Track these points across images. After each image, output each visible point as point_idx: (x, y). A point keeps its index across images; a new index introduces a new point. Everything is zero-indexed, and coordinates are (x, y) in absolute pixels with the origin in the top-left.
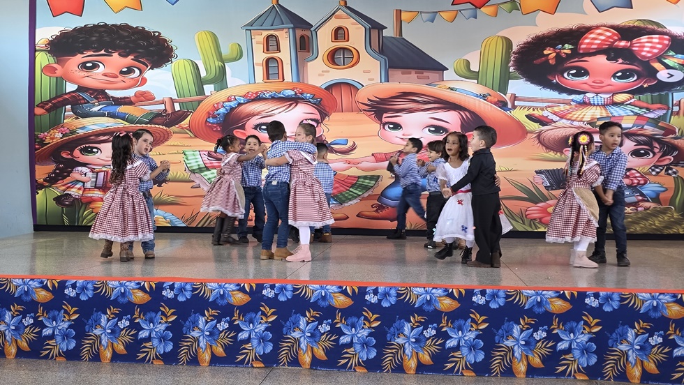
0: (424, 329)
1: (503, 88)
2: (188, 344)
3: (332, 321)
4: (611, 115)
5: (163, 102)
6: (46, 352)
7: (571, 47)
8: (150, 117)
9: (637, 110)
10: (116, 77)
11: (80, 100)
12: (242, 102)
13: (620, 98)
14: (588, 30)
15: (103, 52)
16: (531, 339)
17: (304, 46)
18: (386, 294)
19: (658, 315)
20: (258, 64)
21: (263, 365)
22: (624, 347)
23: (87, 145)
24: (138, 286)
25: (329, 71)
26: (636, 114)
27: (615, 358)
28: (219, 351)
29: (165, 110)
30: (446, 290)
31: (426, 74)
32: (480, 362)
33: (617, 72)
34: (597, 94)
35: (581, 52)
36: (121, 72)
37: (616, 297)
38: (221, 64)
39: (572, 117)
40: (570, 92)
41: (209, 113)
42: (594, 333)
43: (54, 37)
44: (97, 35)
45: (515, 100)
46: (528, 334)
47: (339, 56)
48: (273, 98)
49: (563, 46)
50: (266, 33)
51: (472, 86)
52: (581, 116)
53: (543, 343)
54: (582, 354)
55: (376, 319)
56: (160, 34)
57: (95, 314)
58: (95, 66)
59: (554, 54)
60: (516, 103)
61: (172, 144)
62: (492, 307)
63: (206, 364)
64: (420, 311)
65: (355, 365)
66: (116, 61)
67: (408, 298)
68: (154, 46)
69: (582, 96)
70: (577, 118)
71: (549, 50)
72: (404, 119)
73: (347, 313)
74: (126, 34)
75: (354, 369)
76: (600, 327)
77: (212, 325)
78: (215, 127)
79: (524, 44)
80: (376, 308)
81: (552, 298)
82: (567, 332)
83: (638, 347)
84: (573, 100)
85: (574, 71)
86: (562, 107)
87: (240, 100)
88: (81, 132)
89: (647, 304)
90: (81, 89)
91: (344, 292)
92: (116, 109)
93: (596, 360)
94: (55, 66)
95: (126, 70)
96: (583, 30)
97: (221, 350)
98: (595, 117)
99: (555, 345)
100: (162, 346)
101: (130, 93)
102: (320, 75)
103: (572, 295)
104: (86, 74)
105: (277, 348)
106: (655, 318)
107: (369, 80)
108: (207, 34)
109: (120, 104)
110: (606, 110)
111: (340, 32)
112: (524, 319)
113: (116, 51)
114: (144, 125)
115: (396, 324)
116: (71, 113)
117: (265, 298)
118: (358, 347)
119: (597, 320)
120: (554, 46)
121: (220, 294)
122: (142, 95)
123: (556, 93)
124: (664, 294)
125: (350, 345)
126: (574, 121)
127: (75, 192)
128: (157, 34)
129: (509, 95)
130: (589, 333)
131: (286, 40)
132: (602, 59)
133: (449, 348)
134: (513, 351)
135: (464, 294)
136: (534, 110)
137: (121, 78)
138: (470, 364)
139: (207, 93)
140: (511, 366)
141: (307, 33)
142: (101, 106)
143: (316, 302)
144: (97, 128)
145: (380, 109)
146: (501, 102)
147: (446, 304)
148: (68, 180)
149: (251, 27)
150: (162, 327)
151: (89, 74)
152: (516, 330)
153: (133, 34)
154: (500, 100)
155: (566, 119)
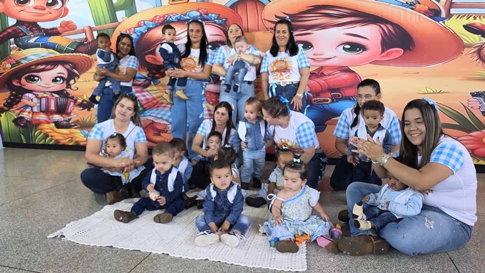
5: (84, 31)
8: (75, 46)
10: (44, 9)
11: (19, 33)
12: (151, 26)
23: (30, 74)
36: (48, 5)
45: (450, 7)
48: (179, 21)
60: (452, 11)
87: (149, 24)
88: (24, 62)
92: (47, 40)
101: (56, 24)
109: (50, 35)
114: (71, 54)
116: (15, 45)
122: (66, 25)
127: (26, 115)
136: (475, 18)
137: (48, 10)
142: (36, 38)
144: (35, 58)
146: (433, 10)
148: (20, 105)
154: (431, 8)
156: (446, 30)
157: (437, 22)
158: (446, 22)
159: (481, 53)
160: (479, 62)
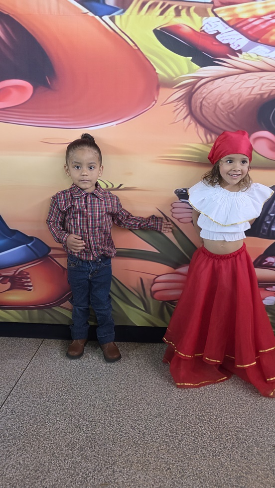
155: (267, 43)
156: (117, 39)
157: (97, 17)
158: (117, 18)
159: (193, 101)
160: (189, 124)
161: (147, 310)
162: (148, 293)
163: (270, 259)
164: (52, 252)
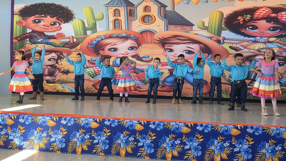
0: (175, 141)
1: (219, 34)
2: (72, 144)
3: (135, 136)
4: (267, 47)
5: (69, 38)
6: (10, 147)
7: (250, 16)
8: (63, 45)
9: (279, 45)
10: (49, 26)
11: (33, 36)
12: (103, 38)
13: (272, 39)
14: (258, 8)
15: (43, 15)
16: (222, 146)
17: (131, 14)
18: (159, 125)
19: (280, 137)
20: (110, 22)
21: (104, 154)
22: (264, 151)
24: (51, 119)
25: (142, 25)
26: (279, 47)
27: (260, 156)
28: (85, 148)
29: (70, 41)
30: (185, 124)
31: (185, 27)
32: (199, 156)
33: (271, 28)
34: (261, 37)
35: (255, 18)
36: (51, 25)
37: (260, 128)
38: (94, 21)
39: (250, 47)
40: (249, 36)
41: (89, 43)
42: (251, 145)
43: (22, 8)
44: (41, 8)
45: (224, 40)
46: (221, 144)
47: (146, 19)
48: (117, 37)
49: (246, 16)
50: (114, 8)
51: (205, 33)
52: (254, 47)
53: (228, 148)
54: (245, 153)
55: (154, 136)
56: (68, 8)
57: (32, 130)
58: (40, 22)
59: (242, 19)
60: (225, 41)
61: (72, 56)
62: (205, 132)
63: (80, 153)
64: (173, 132)
65: (145, 156)
66: (49, 20)
67: (168, 127)
68: (65, 13)
69: (254, 38)
70: (252, 48)
71: (240, 17)
72: (174, 47)
73: (141, 132)
74: (53, 8)
75: (144, 157)
76: (253, 142)
77: (82, 136)
78: (91, 49)
79: (229, 14)
80: (154, 131)
81: (232, 128)
82: (239, 144)
83: (270, 151)
84: (250, 40)
85: (251, 27)
86: (245, 43)
87: (103, 37)
89: (274, 132)
90: (33, 31)
91: (140, 124)
92: (48, 41)
93: (251, 157)
94: (22, 21)
95: (53, 23)
96: (256, 9)
97: (86, 147)
98: (260, 48)
99: (233, 149)
100: (60, 145)
101: (54, 34)
102: (137, 27)
103: (241, 127)
104: (36, 25)
105: (110, 147)
106: (278, 138)
107: (159, 29)
108: (88, 8)
109: (50, 39)
110: (265, 45)
111: (147, 8)
112: (219, 137)
113: (48, 15)
114: (60, 48)
115: (163, 138)
117: (106, 125)
118: (146, 148)
119: (252, 139)
120: (242, 16)
121: (86, 123)
122: (60, 35)
123: (243, 37)
124: (282, 127)
125: (143, 146)
126: (250, 49)
128: (67, 8)
129: (221, 37)
130: (248, 144)
131: (123, 11)
132: (264, 22)
133: (186, 149)
134: (214, 151)
135: (193, 125)
136: (233, 44)
137: (51, 27)
138: (195, 157)
139: (88, 34)
140: (213, 158)
141: (132, 8)
142: (42, 39)
143: (128, 128)
144: (40, 49)
145: (164, 42)
146: (218, 40)
147: (185, 130)
149: (107, 5)
150: (60, 137)
151: (37, 25)
152: (216, 142)
153: (56, 8)
154: (217, 39)
155: (247, 48)
156: (223, 48)
157: (220, 45)
158: (223, 45)
161: (227, 95)
162: (227, 91)
163: (251, 84)
164: (208, 83)
